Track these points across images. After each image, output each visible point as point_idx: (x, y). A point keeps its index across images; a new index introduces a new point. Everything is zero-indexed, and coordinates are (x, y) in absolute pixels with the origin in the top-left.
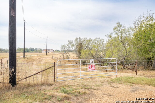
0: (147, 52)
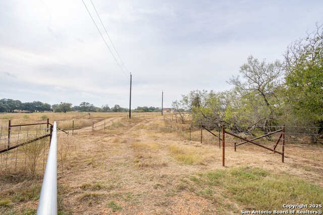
0: (316, 108)
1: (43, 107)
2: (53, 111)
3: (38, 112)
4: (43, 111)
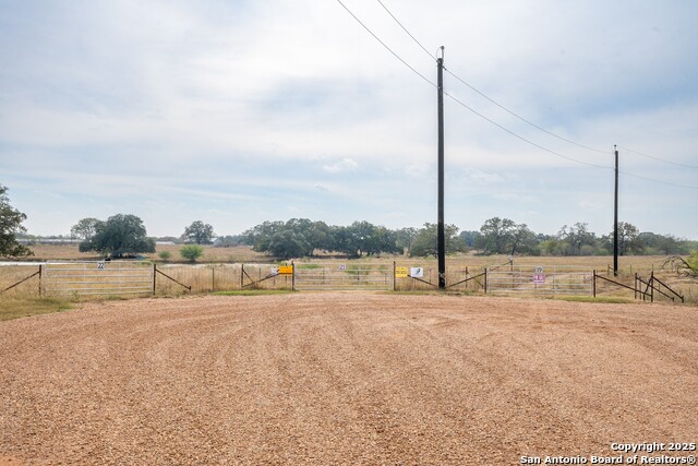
1: (377, 239)
2: (402, 253)
3: (365, 254)
4: (378, 252)
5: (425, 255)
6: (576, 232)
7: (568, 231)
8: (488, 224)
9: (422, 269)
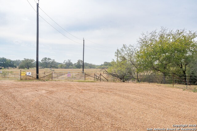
1: (8, 63)
2: (16, 67)
3: (3, 68)
4: (8, 67)
5: (24, 68)
6: (68, 62)
7: (66, 62)
8: (43, 59)
9: (30, 73)
